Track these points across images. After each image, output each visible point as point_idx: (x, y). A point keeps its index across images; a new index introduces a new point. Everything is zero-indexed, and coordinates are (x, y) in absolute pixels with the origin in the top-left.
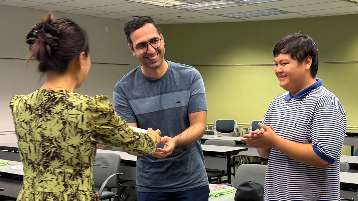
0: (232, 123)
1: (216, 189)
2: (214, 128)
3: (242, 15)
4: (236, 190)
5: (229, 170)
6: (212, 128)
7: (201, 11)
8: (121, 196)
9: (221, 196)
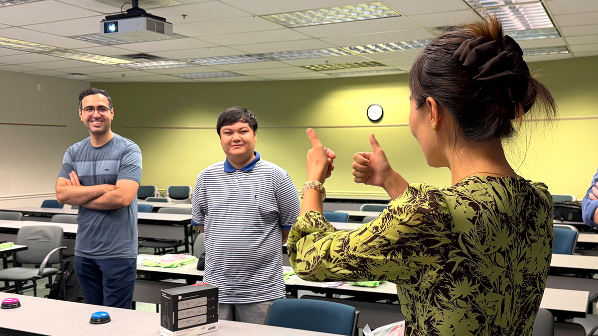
0: (187, 189)
1: (176, 259)
2: (166, 195)
3: (200, 75)
4: (198, 259)
5: (186, 240)
6: (165, 194)
7: (148, 70)
8: (65, 272)
9: (182, 266)
